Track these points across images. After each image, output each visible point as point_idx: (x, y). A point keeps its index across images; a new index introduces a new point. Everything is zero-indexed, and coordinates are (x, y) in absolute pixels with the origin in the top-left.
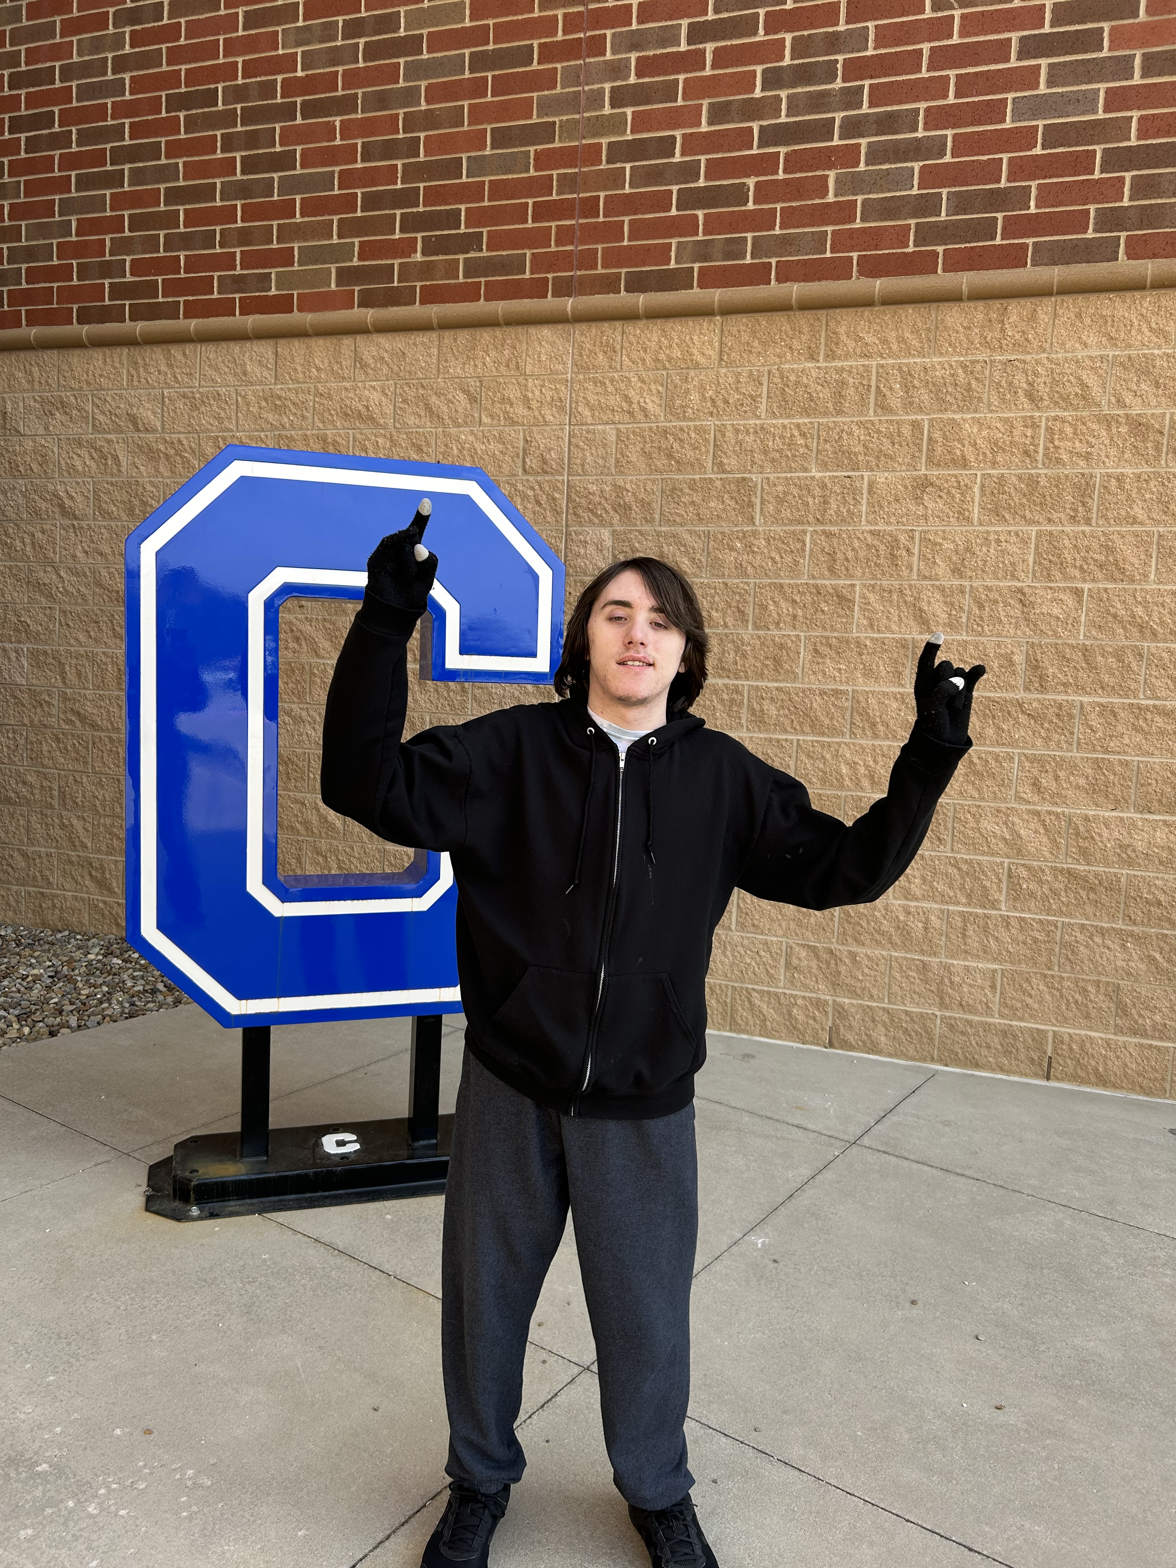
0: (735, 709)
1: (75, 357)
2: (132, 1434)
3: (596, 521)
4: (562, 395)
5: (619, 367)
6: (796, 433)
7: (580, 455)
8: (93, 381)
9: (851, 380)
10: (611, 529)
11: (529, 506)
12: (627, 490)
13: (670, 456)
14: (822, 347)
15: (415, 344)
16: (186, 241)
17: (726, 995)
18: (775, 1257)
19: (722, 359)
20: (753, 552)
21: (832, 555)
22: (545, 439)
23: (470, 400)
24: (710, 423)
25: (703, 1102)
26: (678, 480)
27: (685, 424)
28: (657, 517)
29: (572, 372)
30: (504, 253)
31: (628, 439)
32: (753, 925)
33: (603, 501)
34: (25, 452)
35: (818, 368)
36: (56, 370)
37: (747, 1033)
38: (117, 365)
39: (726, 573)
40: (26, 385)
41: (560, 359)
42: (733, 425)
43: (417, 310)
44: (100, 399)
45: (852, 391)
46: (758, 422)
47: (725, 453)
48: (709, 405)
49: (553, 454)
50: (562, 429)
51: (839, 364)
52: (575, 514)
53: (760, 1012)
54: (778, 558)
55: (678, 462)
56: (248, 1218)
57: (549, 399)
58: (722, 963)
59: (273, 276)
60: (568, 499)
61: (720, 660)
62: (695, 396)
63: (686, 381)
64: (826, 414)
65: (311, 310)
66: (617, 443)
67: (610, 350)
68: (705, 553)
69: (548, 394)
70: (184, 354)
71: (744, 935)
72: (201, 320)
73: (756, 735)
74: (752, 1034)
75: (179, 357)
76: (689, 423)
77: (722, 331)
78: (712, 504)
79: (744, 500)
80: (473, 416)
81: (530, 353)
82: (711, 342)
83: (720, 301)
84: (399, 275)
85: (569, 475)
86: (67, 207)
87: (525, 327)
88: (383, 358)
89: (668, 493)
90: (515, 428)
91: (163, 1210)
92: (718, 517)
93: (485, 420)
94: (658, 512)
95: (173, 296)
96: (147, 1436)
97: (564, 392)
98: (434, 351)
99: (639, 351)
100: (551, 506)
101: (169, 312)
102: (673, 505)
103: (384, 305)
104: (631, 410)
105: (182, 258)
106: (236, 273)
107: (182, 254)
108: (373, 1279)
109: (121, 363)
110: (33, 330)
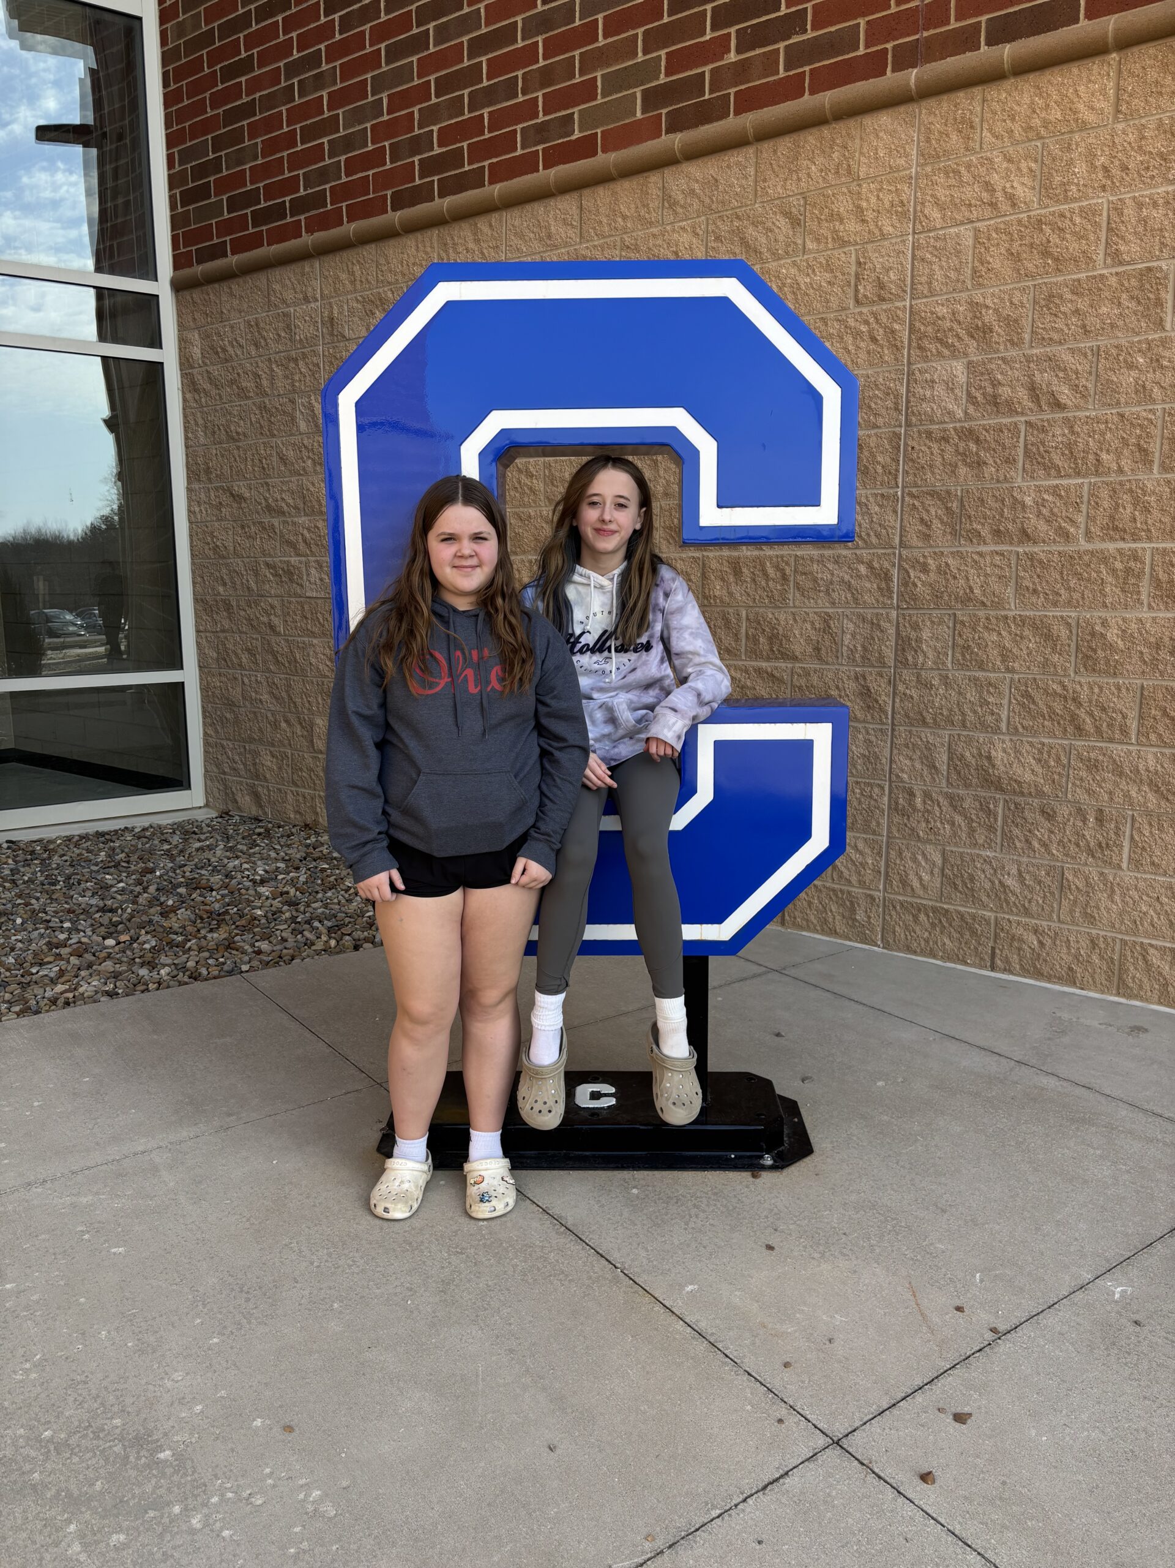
0: (1133, 581)
1: (391, 248)
2: (271, 1429)
3: (946, 352)
4: (904, 197)
5: (977, 147)
7: (927, 271)
8: (407, 272)
10: (965, 361)
11: (862, 345)
12: (987, 307)
13: (1046, 254)
15: (729, 167)
16: (489, 96)
17: (1113, 950)
18: (1137, 1317)
19: (1119, 111)
20: (1162, 367)
22: (883, 257)
23: (792, 224)
24: (1102, 201)
25: (1065, 1084)
26: (1056, 284)
27: (1066, 207)
28: (1027, 337)
29: (917, 165)
31: (989, 239)
32: (1153, 863)
33: (955, 326)
36: (374, 265)
37: (1141, 999)
38: (429, 249)
39: (1123, 400)
40: (349, 287)
41: (902, 151)
42: (1134, 198)
43: (732, 123)
47: (1123, 238)
48: (1100, 176)
49: (891, 274)
50: (903, 241)
52: (920, 348)
53: (1160, 974)
55: (1056, 260)
57: (887, 205)
58: (1108, 910)
59: (576, 116)
60: (910, 329)
61: (1112, 518)
62: (1080, 168)
63: (1069, 149)
65: (616, 148)
66: (975, 247)
67: (966, 126)
68: (1093, 378)
69: (887, 199)
70: (491, 225)
71: (1139, 876)
72: (505, 183)
73: (1161, 615)
74: (1147, 1000)
75: (486, 229)
76: (1072, 206)
77: (1120, 72)
78: (1104, 310)
79: (1149, 299)
80: (795, 243)
81: (865, 150)
82: (1103, 91)
83: (1116, 31)
84: (711, 84)
85: (912, 298)
86: (379, 84)
87: (859, 118)
88: (693, 190)
89: (1043, 303)
90: (846, 250)
92: (1112, 325)
93: (810, 245)
94: (1029, 331)
95: (478, 161)
96: (287, 1434)
97: (907, 193)
98: (751, 171)
99: (1005, 121)
100: (888, 341)
101: (475, 180)
102: (1048, 318)
103: (696, 125)
104: (994, 200)
105: (486, 116)
106: (539, 121)
107: (486, 112)
108: (596, 1269)
109: (432, 247)
110: (353, 226)
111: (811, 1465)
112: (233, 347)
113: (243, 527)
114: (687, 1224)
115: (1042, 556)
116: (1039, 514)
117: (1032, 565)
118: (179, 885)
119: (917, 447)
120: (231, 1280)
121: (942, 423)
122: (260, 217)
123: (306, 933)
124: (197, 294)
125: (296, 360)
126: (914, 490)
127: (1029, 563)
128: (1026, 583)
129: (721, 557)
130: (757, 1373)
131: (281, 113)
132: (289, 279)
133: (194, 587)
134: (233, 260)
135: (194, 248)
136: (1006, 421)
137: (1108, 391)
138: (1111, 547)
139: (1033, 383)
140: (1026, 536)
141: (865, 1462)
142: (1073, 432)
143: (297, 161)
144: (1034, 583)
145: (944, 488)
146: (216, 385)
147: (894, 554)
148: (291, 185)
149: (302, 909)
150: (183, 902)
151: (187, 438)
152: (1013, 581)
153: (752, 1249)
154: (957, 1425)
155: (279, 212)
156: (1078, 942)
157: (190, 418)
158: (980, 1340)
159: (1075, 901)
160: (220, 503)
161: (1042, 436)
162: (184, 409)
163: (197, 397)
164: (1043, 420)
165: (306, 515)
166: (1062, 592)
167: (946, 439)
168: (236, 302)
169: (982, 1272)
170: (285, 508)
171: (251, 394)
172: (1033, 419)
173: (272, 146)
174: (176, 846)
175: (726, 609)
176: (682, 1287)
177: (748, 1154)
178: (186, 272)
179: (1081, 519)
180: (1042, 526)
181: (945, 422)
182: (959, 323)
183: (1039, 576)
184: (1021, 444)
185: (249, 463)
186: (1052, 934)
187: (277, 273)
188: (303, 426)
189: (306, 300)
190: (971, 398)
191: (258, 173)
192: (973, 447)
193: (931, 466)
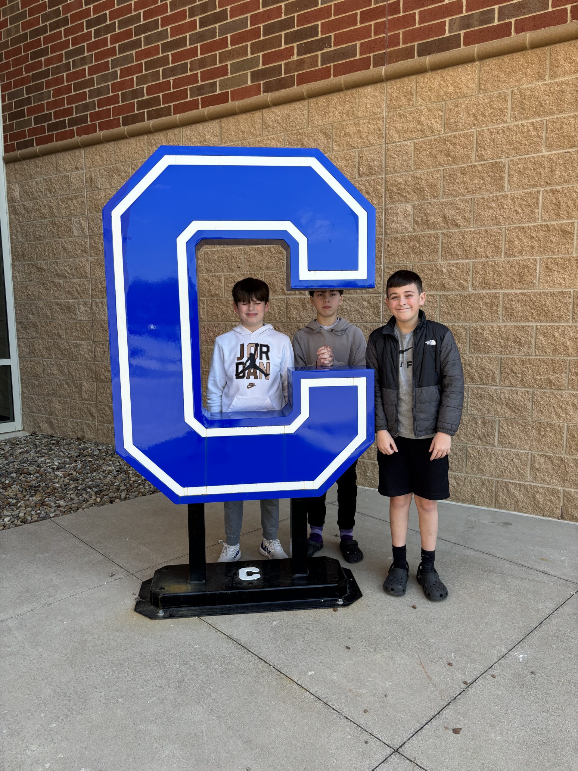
0: (494, 308)
1: (122, 144)
3: (403, 200)
4: (380, 127)
5: (415, 104)
6: (531, 128)
7: (392, 162)
8: (131, 156)
9: (568, 89)
10: (412, 204)
12: (422, 179)
13: (448, 155)
14: (548, 70)
15: (294, 110)
16: (173, 71)
17: (492, 486)
18: (532, 670)
19: (480, 89)
20: (504, 208)
21: (558, 205)
22: (371, 154)
23: (327, 137)
24: (473, 130)
25: (478, 553)
26: (453, 169)
27: (457, 133)
28: (441, 193)
29: (386, 112)
30: (344, 46)
31: (421, 147)
32: (509, 443)
33: (407, 187)
34: (101, 198)
35: (545, 84)
36: (114, 152)
37: (506, 509)
38: (142, 145)
39: (486, 223)
40: (100, 163)
41: (379, 105)
42: (488, 129)
43: (295, 89)
44: (135, 165)
45: (569, 96)
46: (505, 125)
47: (484, 148)
48: (472, 119)
49: (376, 163)
50: (381, 147)
51: (559, 80)
52: (390, 197)
53: (514, 496)
54: (520, 211)
55: (453, 158)
56: (190, 618)
57: (372, 130)
58: (489, 466)
59: (218, 83)
60: (385, 188)
61: (484, 278)
62: (463, 115)
63: (457, 106)
64: (551, 113)
65: (238, 99)
66: (415, 151)
67: (409, 94)
68: (472, 213)
69: (372, 127)
70: (175, 134)
71: (503, 449)
72: (182, 114)
73: (508, 324)
74: (509, 510)
75: (172, 136)
76: (460, 132)
77: (480, 71)
78: (476, 181)
79: (496, 176)
80: (328, 147)
81: (361, 104)
82: (473, 79)
83: (478, 51)
84: (285, 70)
85: (386, 174)
86: (115, 63)
87: (357, 89)
88: (278, 121)
89: (448, 178)
90: (353, 150)
91: (144, 611)
92: (480, 189)
93: (336, 148)
94: (442, 190)
95: (168, 103)
97: (382, 124)
98: (306, 112)
99: (427, 92)
100: (376, 194)
101: (166, 112)
102: (450, 185)
103: (277, 90)
104: (423, 129)
105: (171, 81)
106: (199, 84)
107: (171, 79)
108: (260, 667)
109: (144, 145)
110: (102, 133)
111: (385, 765)
112: (37, 192)
113: (43, 284)
114: (304, 638)
115: (452, 297)
116: (450, 277)
117: (447, 301)
118: (12, 472)
119: (390, 244)
120: (59, 690)
121: (402, 233)
122: (51, 127)
123: (84, 495)
124: (17, 165)
125: (71, 199)
126: (389, 265)
127: (445, 300)
128: (445, 310)
129: (296, 298)
130: (351, 717)
131: (63, 76)
132: (68, 158)
133: (16, 315)
134: (37, 148)
135: (16, 142)
136: (432, 232)
137: (479, 219)
138: (484, 292)
139: (444, 215)
140: (444, 287)
141: (413, 760)
142: (464, 238)
143: (71, 100)
144: (448, 310)
145: (404, 264)
146: (28, 212)
147: (380, 296)
148: (69, 112)
149: (81, 482)
150: (15, 481)
151: (11, 238)
152: (439, 308)
153: (339, 649)
154: (455, 735)
155: (62, 125)
156: (475, 482)
157: (14, 228)
158: (459, 688)
159: (473, 463)
160: (31, 272)
161: (450, 240)
162: (10, 223)
163: (17, 217)
164: (450, 232)
165: (78, 278)
166: (462, 313)
167: (404, 241)
168: (38, 170)
169: (454, 652)
170: (67, 275)
171: (47, 216)
172: (445, 231)
173: (58, 92)
174: (8, 452)
175: (299, 324)
176: (306, 673)
177: (330, 599)
178: (12, 154)
179: (470, 279)
180: (452, 282)
181: (404, 233)
182: (409, 186)
183: (450, 306)
184: (440, 244)
185: (47, 251)
186: (463, 479)
187: (61, 155)
188: (76, 233)
189: (77, 169)
190: (416, 222)
191: (50, 105)
192: (417, 245)
193: (397, 254)
